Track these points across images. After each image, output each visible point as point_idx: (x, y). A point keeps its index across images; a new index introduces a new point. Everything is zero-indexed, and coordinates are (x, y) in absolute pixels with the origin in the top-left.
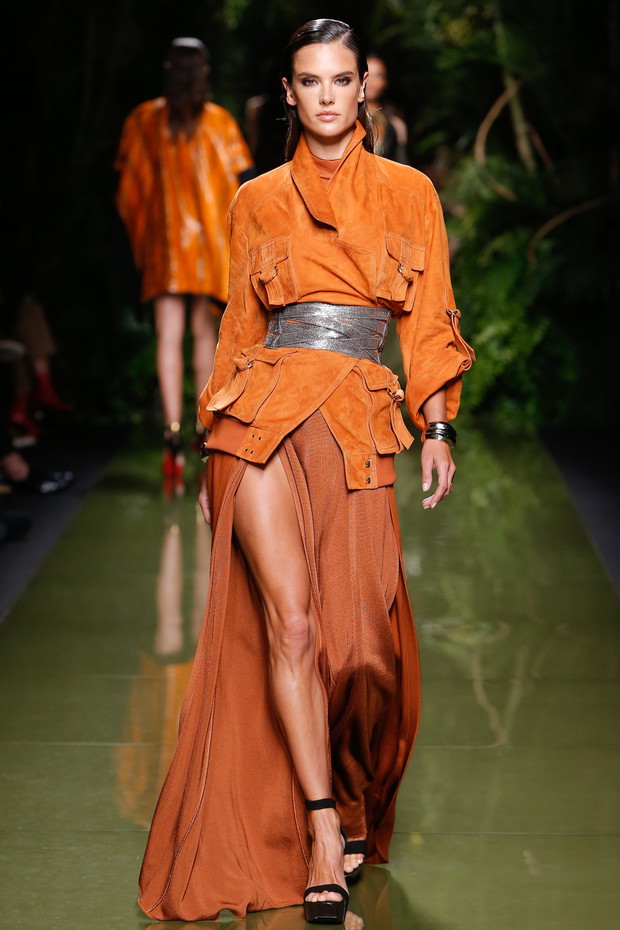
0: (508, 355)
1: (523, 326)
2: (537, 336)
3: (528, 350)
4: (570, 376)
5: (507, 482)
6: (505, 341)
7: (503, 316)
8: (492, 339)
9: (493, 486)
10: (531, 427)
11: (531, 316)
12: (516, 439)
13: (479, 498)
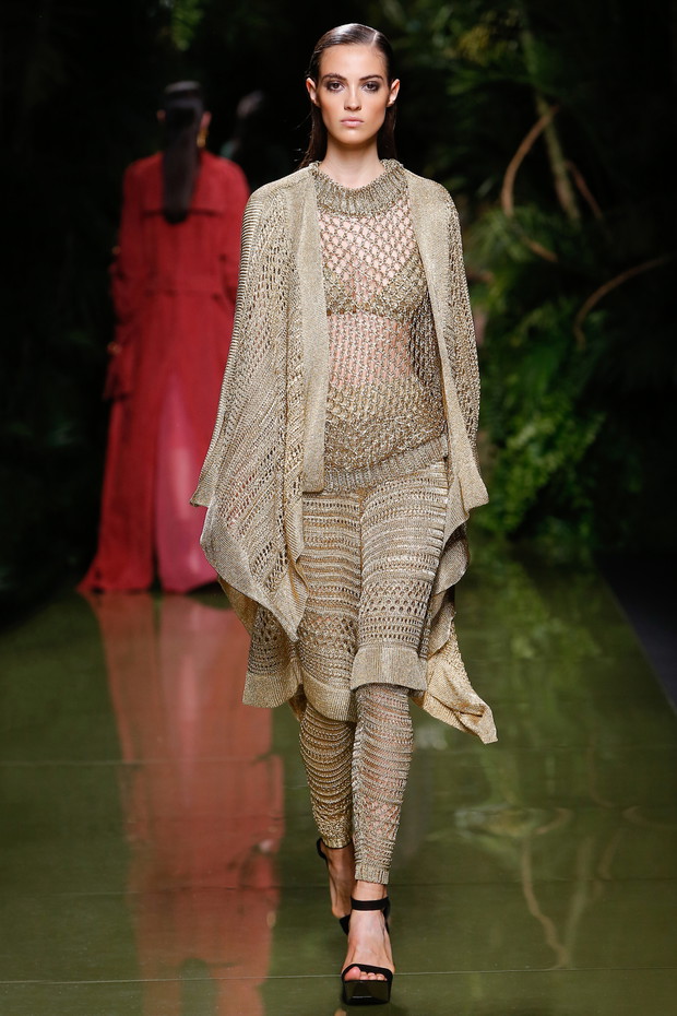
0: (553, 461)
1: (570, 424)
2: (590, 437)
3: (579, 455)
4: (634, 486)
5: (558, 626)
6: (549, 444)
7: (545, 411)
8: (532, 440)
9: (539, 633)
10: (585, 554)
11: (581, 410)
12: (567, 570)
13: (522, 647)
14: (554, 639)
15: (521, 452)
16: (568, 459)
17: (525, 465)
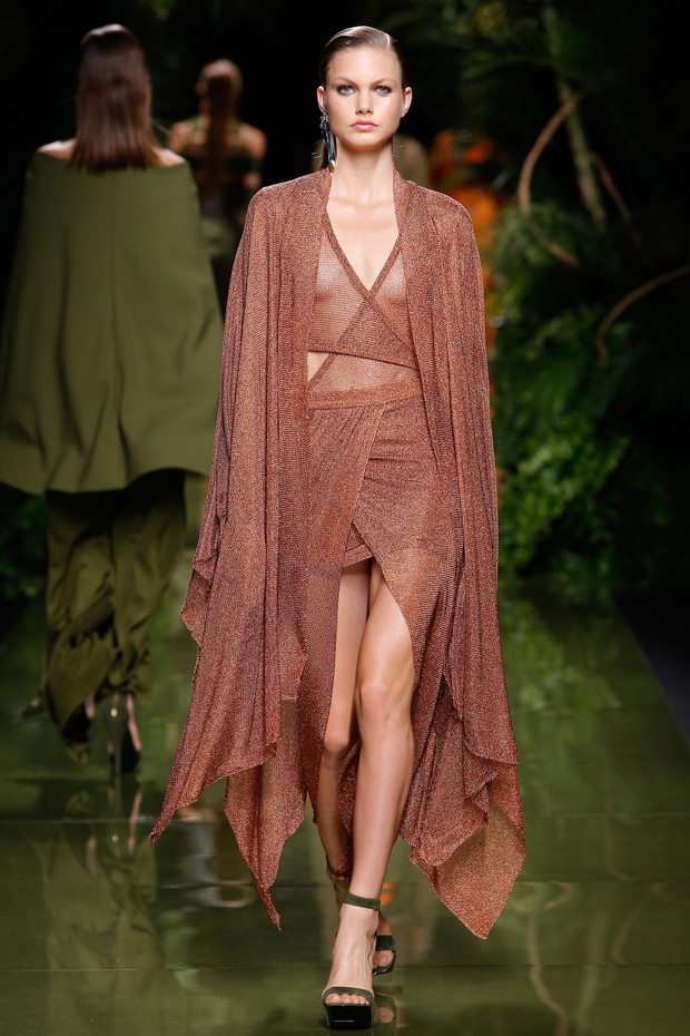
0: (570, 489)
1: (590, 448)
2: (612, 463)
3: (599, 483)
4: (660, 519)
5: (572, 674)
6: (565, 469)
7: (561, 433)
8: (546, 465)
9: (551, 681)
10: (604, 593)
11: (603, 433)
12: (584, 611)
13: (532, 698)
14: (568, 687)
15: (534, 478)
16: (587, 488)
17: (539, 493)
